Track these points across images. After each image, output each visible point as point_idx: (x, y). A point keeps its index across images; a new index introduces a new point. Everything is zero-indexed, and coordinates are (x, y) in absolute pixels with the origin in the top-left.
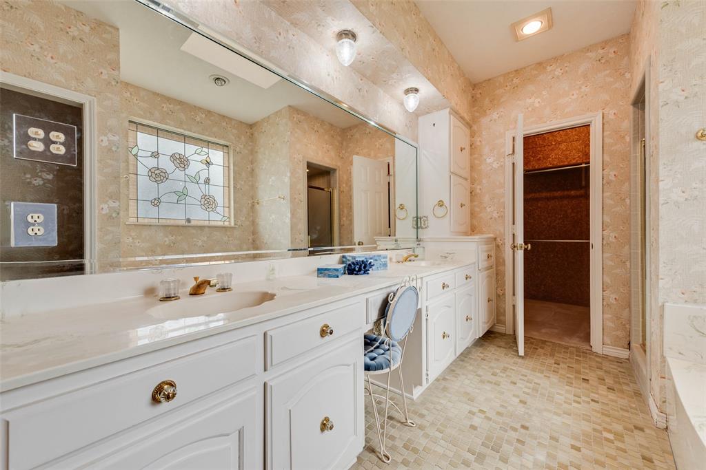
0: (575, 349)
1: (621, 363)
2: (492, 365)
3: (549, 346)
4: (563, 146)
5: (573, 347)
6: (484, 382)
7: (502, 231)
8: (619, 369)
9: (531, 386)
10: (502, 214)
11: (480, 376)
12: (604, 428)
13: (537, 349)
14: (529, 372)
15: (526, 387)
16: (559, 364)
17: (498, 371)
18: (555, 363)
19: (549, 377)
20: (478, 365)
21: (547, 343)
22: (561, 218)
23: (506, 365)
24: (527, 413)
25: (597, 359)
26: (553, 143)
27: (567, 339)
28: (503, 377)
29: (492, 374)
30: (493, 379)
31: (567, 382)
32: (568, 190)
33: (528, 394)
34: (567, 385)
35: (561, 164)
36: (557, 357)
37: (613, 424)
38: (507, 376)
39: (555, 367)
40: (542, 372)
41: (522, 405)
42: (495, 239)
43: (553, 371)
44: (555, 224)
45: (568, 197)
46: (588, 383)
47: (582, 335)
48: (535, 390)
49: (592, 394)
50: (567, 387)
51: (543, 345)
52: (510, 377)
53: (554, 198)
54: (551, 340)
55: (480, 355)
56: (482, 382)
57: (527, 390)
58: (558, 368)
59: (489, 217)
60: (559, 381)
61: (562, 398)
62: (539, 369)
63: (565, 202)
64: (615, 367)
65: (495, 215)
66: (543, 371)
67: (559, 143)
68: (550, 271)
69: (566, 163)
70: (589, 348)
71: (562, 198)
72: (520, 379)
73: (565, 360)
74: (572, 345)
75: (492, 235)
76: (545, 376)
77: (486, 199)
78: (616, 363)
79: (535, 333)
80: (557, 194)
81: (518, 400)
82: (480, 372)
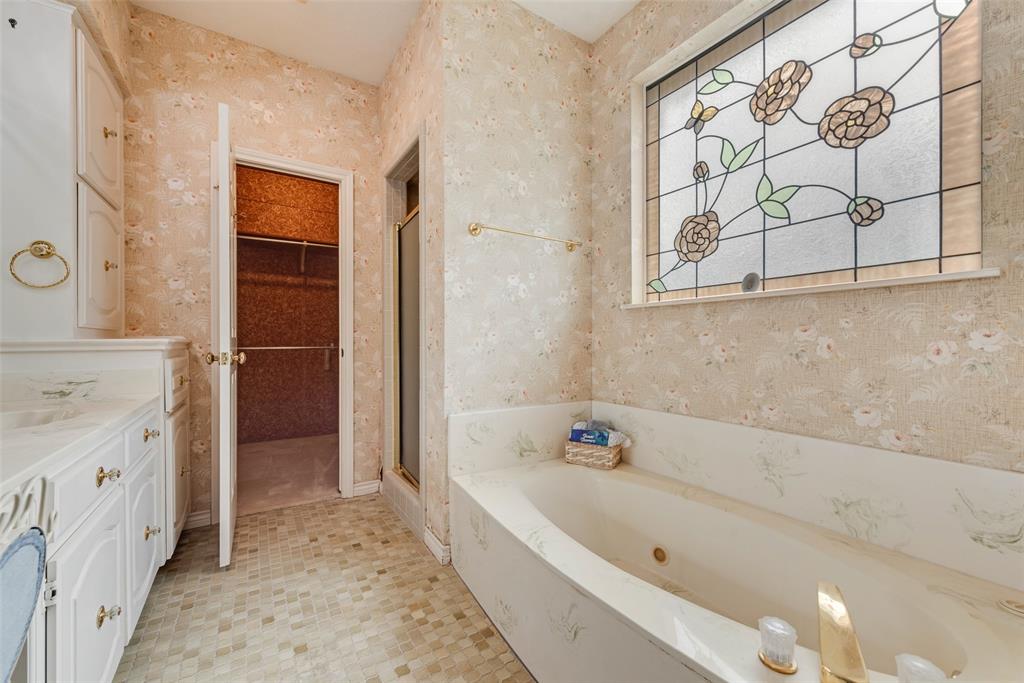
0: (322, 505)
1: (374, 500)
2: (212, 607)
3: (290, 515)
4: (276, 209)
5: (320, 502)
6: (210, 664)
7: (204, 329)
8: (378, 510)
9: (297, 604)
10: (204, 296)
11: (194, 653)
12: (410, 606)
13: (275, 529)
14: (282, 579)
15: (293, 613)
16: (316, 540)
17: (228, 614)
18: (311, 541)
19: (315, 570)
20: (178, 628)
21: (285, 512)
22: (274, 314)
23: (239, 591)
24: (317, 667)
25: (353, 507)
26: (263, 200)
27: (307, 493)
28: (244, 620)
29: (221, 630)
30: (226, 639)
31: (340, 563)
32: (283, 274)
33: (300, 626)
34: (342, 569)
35: (275, 234)
36: (308, 528)
37: (414, 592)
38: (250, 613)
39: (314, 548)
40: (300, 567)
41: (302, 657)
42: (188, 345)
43: (316, 556)
44: (266, 323)
45: (284, 284)
46: (362, 549)
47: (321, 479)
48: (307, 609)
49: (374, 563)
50: (344, 572)
51: (281, 518)
52: (258, 610)
53: (265, 284)
54: (286, 505)
55: (177, 599)
56: (206, 665)
57: (297, 619)
58: (319, 547)
59: (175, 300)
60: (330, 569)
61: (347, 595)
62: (296, 565)
63: (279, 291)
64: (372, 509)
65: (188, 297)
66: (302, 564)
67: (272, 202)
68: (258, 395)
69: (281, 235)
70: (338, 495)
71: (276, 285)
72: (277, 604)
73: (321, 529)
74: (318, 500)
75: (181, 338)
76: (309, 572)
77: (167, 262)
78: (371, 503)
79: (262, 502)
80: (269, 278)
81: (290, 653)
82: (192, 644)
